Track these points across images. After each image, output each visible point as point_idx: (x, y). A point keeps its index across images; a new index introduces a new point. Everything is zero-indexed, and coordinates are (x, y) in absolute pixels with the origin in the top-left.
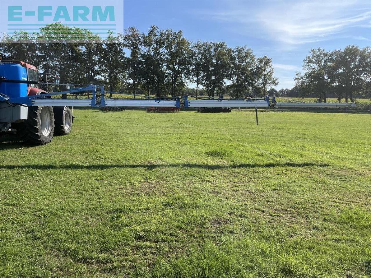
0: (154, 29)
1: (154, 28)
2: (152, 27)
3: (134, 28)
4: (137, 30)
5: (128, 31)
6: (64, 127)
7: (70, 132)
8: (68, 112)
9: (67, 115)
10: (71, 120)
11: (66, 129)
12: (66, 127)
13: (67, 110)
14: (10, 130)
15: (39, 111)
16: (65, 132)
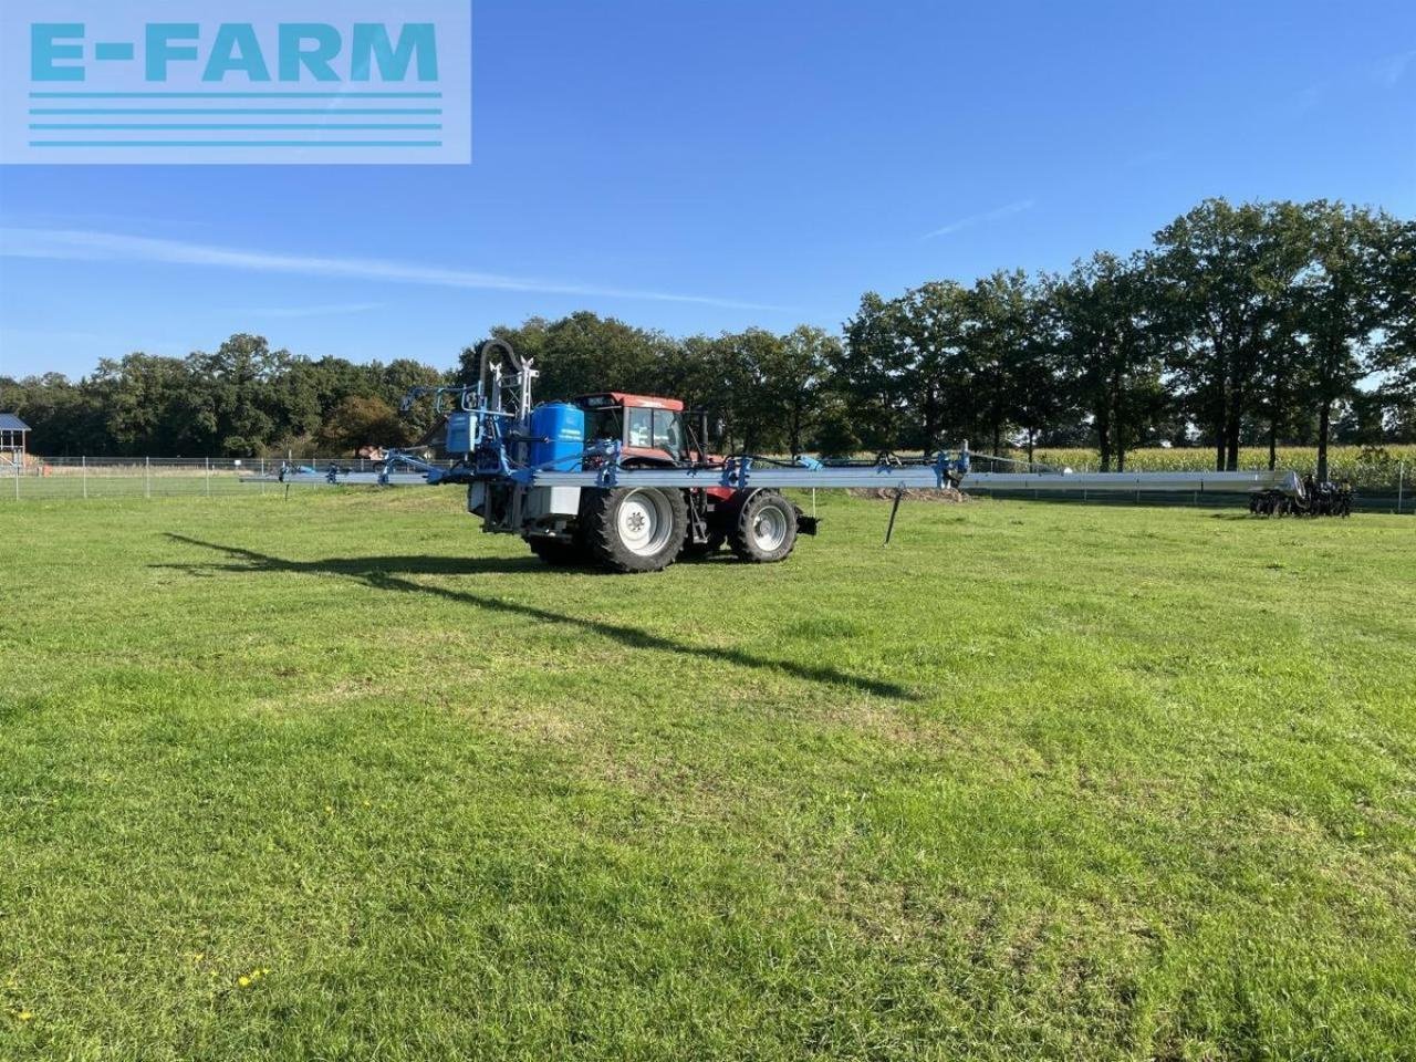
6: (751, 544)
7: (784, 558)
8: (776, 505)
9: (776, 513)
10: (795, 527)
11: (765, 549)
12: (765, 544)
13: (770, 500)
14: (553, 534)
15: (613, 500)
16: (751, 554)
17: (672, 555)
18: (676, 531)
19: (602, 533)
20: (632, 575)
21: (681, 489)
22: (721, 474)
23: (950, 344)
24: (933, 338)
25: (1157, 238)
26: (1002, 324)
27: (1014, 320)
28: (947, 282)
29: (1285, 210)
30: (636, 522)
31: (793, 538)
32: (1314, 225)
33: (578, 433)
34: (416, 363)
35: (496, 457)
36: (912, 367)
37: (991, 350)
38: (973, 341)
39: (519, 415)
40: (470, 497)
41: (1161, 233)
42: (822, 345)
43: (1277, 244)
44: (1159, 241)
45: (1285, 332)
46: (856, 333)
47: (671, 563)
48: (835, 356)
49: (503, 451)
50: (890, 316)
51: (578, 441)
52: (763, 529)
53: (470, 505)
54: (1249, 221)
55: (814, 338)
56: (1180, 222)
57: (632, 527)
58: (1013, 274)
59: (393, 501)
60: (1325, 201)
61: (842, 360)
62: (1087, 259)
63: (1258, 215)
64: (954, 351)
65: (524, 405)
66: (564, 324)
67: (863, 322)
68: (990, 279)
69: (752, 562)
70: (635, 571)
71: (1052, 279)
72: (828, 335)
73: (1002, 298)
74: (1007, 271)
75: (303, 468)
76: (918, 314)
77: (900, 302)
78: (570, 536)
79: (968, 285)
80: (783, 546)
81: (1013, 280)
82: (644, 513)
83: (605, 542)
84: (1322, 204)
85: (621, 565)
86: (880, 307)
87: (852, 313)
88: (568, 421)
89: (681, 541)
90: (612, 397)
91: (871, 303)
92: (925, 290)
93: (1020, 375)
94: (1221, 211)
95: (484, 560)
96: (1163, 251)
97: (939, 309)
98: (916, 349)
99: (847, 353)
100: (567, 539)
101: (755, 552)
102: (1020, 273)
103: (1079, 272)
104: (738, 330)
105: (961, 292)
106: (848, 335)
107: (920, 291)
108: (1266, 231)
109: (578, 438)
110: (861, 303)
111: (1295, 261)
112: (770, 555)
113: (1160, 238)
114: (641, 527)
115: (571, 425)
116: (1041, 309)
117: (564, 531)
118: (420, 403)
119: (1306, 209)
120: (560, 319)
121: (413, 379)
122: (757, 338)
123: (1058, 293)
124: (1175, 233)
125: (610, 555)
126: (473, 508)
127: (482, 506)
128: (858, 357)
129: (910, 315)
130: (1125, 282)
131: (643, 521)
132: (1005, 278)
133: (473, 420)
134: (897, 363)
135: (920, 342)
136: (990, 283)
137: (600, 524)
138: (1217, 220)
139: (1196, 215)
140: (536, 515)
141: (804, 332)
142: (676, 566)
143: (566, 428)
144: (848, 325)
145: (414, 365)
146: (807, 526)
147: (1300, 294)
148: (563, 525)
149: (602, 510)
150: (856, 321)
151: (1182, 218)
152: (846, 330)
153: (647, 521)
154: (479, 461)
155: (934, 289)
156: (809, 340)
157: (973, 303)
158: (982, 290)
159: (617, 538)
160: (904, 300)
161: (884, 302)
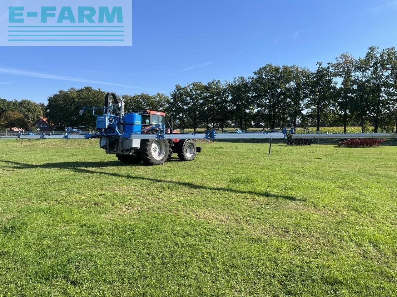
0: (372, 51)
1: (372, 49)
2: (370, 49)
3: (347, 54)
4: (350, 55)
5: (340, 59)
6: (185, 155)
7: (193, 159)
8: (191, 144)
9: (191, 146)
10: (196, 150)
11: (189, 157)
12: (188, 155)
13: (190, 142)
14: (131, 154)
15: (150, 143)
16: (185, 159)
17: (165, 159)
18: (167, 152)
19: (147, 153)
20: (155, 166)
21: (168, 139)
22: (205, 135)
23: (201, 99)
24: (196, 97)
25: (255, 73)
26: (214, 94)
27: (218, 94)
28: (199, 83)
29: (286, 68)
30: (155, 149)
31: (195, 153)
32: (292, 72)
33: (140, 122)
34: (30, 101)
35: (115, 130)
36: (190, 105)
37: (212, 101)
38: (206, 99)
39: (120, 117)
40: (100, 142)
41: (256, 72)
42: (164, 99)
43: (284, 76)
44: (255, 74)
45: (285, 98)
46: (174, 96)
47: (165, 161)
48: (168, 102)
49: (117, 128)
50: (184, 91)
51: (140, 125)
52: (188, 151)
53: (100, 145)
54: (277, 70)
55: (161, 97)
56: (260, 69)
57: (154, 151)
58: (217, 81)
59: (42, 144)
60: (295, 66)
61: (170, 103)
62: (237, 78)
63: (279, 69)
64: (201, 102)
65: (122, 113)
66: (81, 91)
67: (176, 92)
68: (211, 82)
69: (185, 161)
70: (156, 165)
71: (228, 83)
72: (165, 96)
73: (214, 87)
74: (215, 80)
75: (30, 133)
76: (191, 91)
77: (186, 87)
78: (136, 154)
79: (205, 83)
80: (193, 156)
81: (217, 83)
82: (157, 147)
83: (148, 156)
84: (294, 67)
85: (152, 163)
86: (181, 89)
87: (173, 90)
88: (137, 118)
89: (168, 155)
90: (147, 111)
91: (178, 88)
92: (193, 84)
93: (220, 108)
94: (270, 67)
95: (98, 162)
96: (256, 77)
97: (197, 90)
98: (191, 100)
99: (172, 101)
100: (135, 155)
101: (186, 158)
102: (219, 81)
103: (235, 81)
104: (139, 94)
105: (203, 86)
106: (172, 96)
107: (191, 85)
108: (281, 73)
109: (140, 124)
110: (175, 87)
111: (288, 81)
112: (190, 158)
113: (256, 73)
114: (156, 151)
115: (138, 120)
116: (225, 91)
117: (134, 153)
118: (31, 113)
119: (290, 68)
120: (80, 89)
121: (29, 106)
122: (145, 96)
123: (230, 86)
124: (259, 72)
125: (149, 160)
126: (102, 146)
127: (106, 145)
128: (175, 102)
129: (189, 91)
130: (246, 84)
131: (157, 149)
132: (215, 82)
133: (107, 118)
134: (186, 104)
135: (193, 99)
136: (211, 83)
137: (146, 150)
138: (269, 69)
139: (265, 68)
140: (127, 148)
141: (159, 95)
142: (167, 162)
143: (137, 121)
144: (172, 93)
145: (29, 102)
146: (199, 150)
147: (289, 89)
148: (133, 151)
149: (147, 146)
150: (174, 92)
151: (261, 68)
152: (171, 95)
153: (158, 149)
154: (107, 131)
155: (196, 84)
156: (160, 97)
157: (207, 89)
158: (209, 85)
159: (151, 155)
160: (187, 87)
161: (182, 87)
